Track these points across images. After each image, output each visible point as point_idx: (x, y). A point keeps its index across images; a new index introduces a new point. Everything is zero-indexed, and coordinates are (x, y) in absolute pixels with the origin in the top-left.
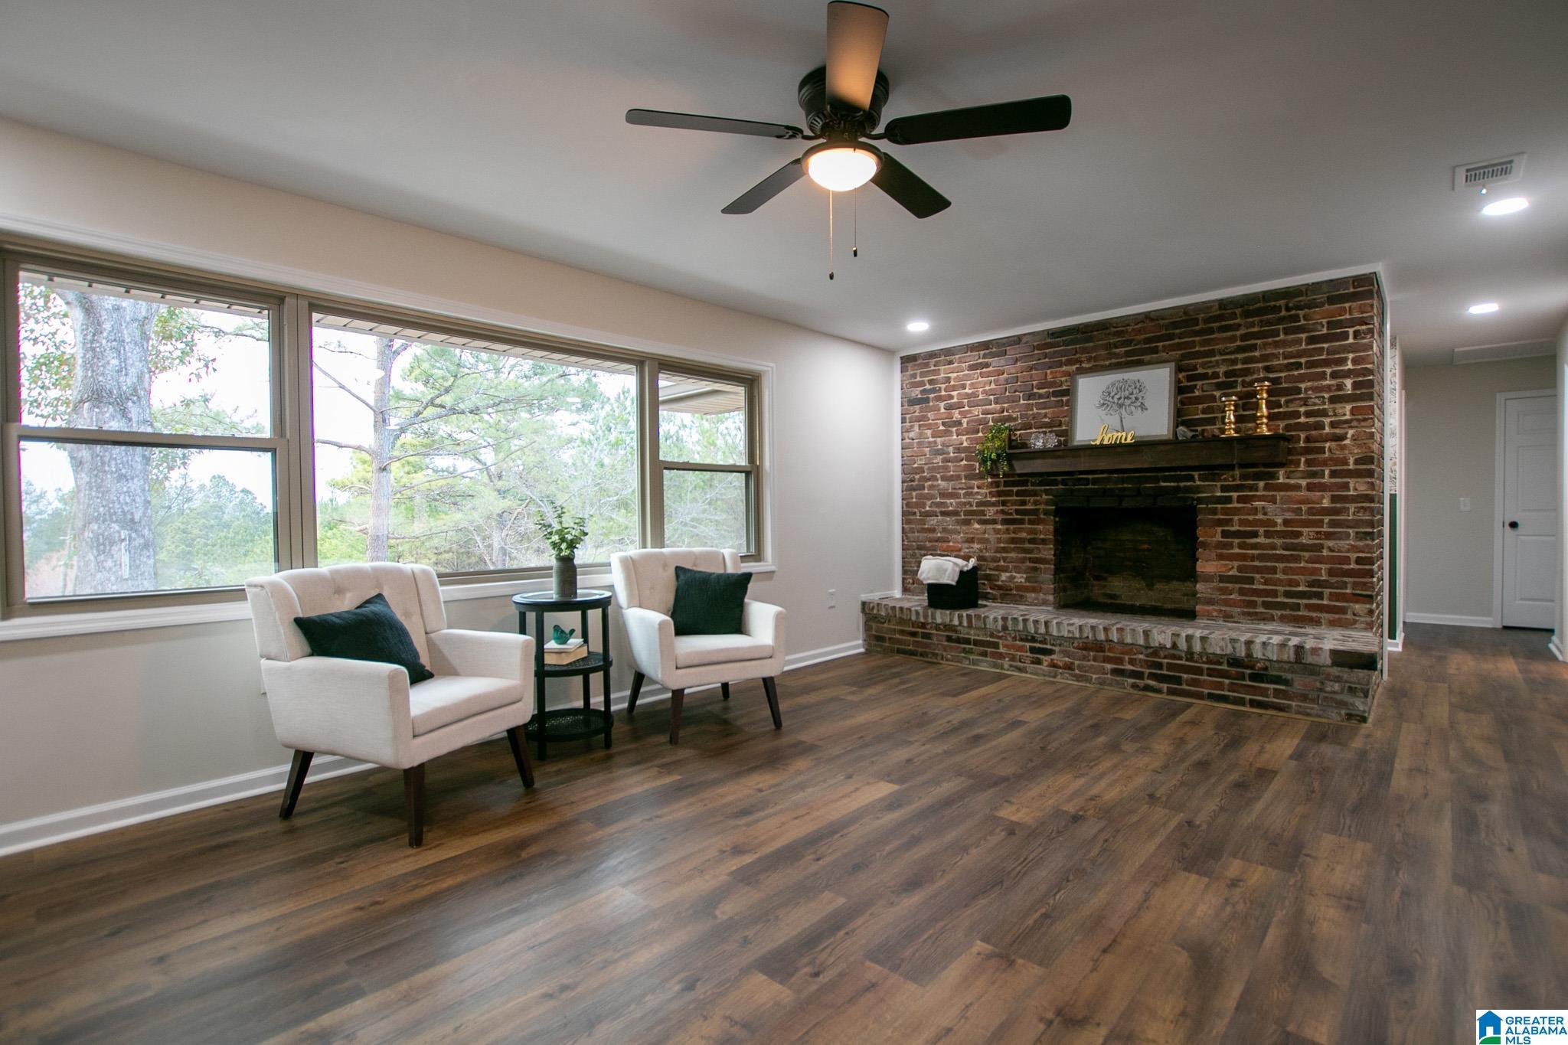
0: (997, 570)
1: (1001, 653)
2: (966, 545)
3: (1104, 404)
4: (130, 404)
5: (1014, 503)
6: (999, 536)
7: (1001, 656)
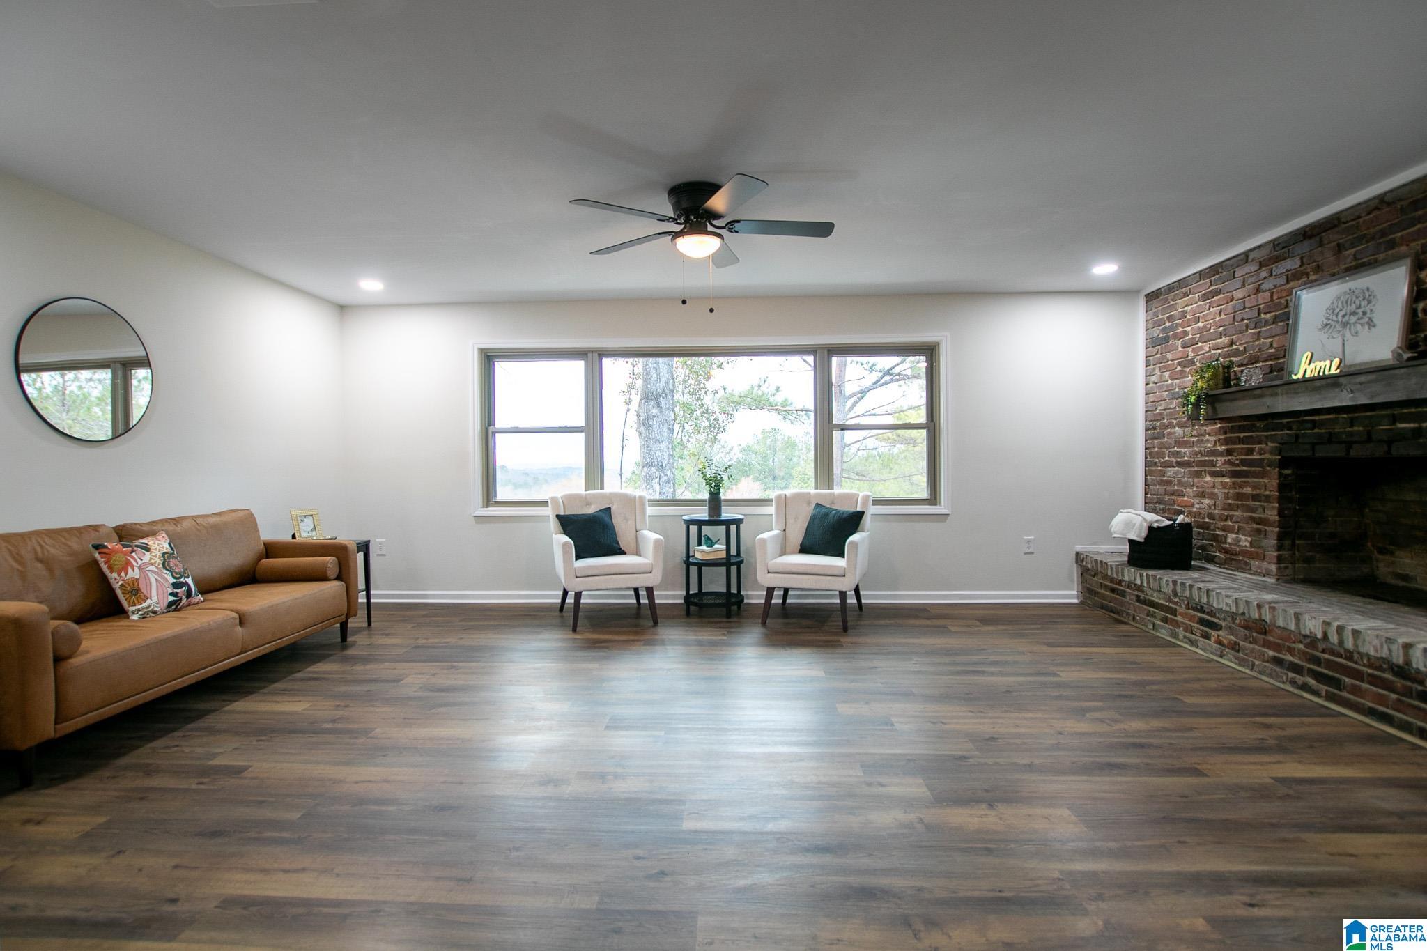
0: (1224, 530)
1: (1177, 621)
2: (1197, 500)
3: (1327, 325)
4: (661, 399)
5: (1241, 452)
6: (1226, 491)
7: (1177, 624)
